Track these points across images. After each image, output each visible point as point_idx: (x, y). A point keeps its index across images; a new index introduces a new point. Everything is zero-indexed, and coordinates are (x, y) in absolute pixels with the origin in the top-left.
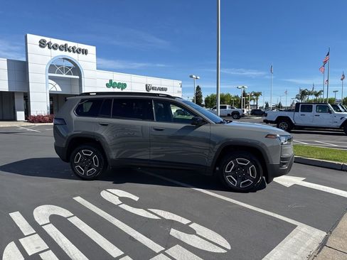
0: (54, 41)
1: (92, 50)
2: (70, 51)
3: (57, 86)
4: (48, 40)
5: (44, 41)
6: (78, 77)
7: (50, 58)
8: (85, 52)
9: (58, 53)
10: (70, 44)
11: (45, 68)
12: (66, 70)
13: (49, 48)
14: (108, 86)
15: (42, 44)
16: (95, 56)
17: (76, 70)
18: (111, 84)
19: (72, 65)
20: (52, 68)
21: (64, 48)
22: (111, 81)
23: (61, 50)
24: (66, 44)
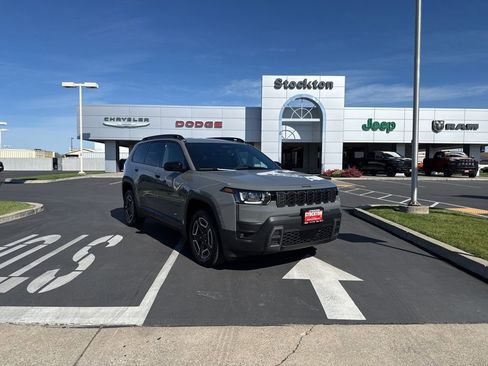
0: (291, 79)
1: (339, 81)
2: (309, 88)
3: (296, 133)
4: (284, 78)
5: (280, 80)
6: (318, 120)
7: (285, 100)
8: (329, 85)
9: (296, 92)
10: (311, 79)
11: (278, 112)
12: (304, 112)
13: (285, 88)
14: (365, 128)
15: (278, 85)
16: (343, 89)
17: (317, 111)
18: (370, 126)
19: (312, 105)
20: (287, 112)
21: (303, 85)
22: (370, 120)
23: (299, 88)
24: (305, 80)
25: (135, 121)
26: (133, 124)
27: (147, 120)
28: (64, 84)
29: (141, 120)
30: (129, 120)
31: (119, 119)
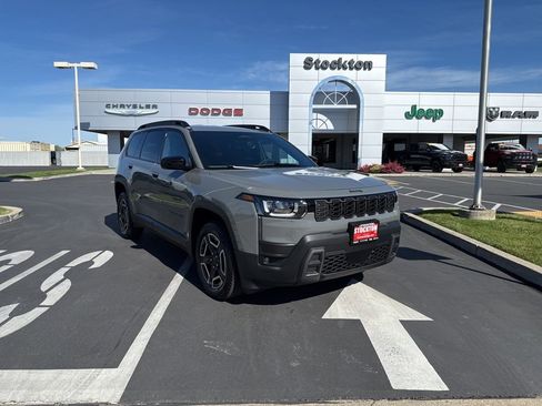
0: (323, 57)
1: (379, 61)
2: (345, 68)
3: (329, 122)
4: (315, 57)
5: (310, 59)
6: (355, 106)
7: (317, 83)
8: (368, 65)
9: (329, 73)
10: (346, 58)
11: (308, 98)
12: (338, 97)
13: (317, 68)
14: (408, 116)
15: (308, 64)
16: (384, 70)
17: (354, 96)
18: (415, 113)
19: (348, 89)
20: (318, 97)
21: (337, 65)
22: (414, 107)
23: (332, 68)
24: (340, 59)
25: (141, 107)
26: (139, 111)
27: (155, 107)
28: (57, 64)
29: (148, 107)
30: (135, 107)
31: (122, 106)
